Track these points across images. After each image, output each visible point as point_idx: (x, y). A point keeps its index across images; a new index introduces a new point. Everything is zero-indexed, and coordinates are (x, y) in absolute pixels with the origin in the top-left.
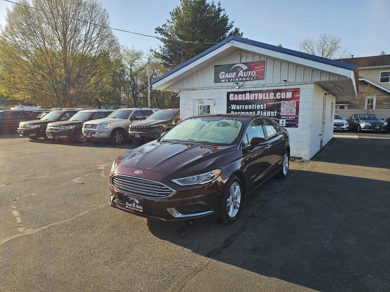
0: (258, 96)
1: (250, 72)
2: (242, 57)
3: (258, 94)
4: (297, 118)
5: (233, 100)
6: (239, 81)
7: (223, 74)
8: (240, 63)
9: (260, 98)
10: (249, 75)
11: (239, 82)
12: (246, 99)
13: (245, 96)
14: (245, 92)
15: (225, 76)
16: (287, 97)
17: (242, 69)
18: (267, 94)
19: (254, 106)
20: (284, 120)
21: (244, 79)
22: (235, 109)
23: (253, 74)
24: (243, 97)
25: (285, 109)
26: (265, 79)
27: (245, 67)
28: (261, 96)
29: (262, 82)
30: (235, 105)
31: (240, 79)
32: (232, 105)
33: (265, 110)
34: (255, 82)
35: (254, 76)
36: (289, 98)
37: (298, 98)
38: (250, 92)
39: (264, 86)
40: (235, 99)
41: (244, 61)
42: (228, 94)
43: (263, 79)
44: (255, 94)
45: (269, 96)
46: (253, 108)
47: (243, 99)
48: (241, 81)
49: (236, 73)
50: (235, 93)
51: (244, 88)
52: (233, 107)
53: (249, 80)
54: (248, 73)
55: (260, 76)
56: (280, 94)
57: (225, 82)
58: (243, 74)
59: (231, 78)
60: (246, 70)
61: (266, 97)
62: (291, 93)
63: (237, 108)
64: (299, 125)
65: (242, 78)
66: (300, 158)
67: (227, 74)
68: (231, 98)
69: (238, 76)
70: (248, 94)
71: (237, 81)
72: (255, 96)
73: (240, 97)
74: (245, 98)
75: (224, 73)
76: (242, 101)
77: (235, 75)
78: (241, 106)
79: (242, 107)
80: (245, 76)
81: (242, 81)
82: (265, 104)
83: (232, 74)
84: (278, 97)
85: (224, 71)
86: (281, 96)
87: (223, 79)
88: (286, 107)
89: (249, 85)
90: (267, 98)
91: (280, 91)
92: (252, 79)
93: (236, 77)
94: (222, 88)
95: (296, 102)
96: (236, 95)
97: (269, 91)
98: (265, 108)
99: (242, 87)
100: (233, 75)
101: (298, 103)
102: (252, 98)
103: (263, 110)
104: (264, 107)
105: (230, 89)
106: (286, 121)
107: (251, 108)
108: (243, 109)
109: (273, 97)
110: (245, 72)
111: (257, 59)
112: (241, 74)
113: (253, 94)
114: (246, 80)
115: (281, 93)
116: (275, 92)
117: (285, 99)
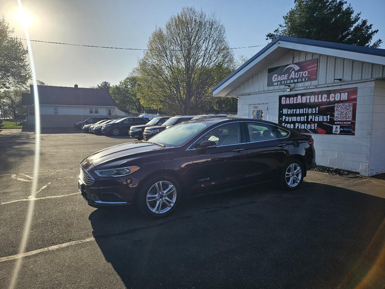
0: (310, 98)
1: (301, 73)
2: (295, 57)
3: (309, 97)
4: (353, 124)
5: (285, 103)
6: (290, 83)
7: (275, 77)
8: (293, 63)
9: (312, 101)
10: (301, 76)
11: (290, 85)
12: (298, 102)
13: (297, 99)
14: (296, 95)
15: (277, 78)
16: (342, 99)
17: (294, 70)
18: (320, 96)
19: (306, 110)
20: (339, 127)
21: (296, 81)
22: (286, 113)
23: (305, 75)
24: (295, 100)
25: (340, 113)
26: (318, 79)
27: (297, 68)
28: (313, 99)
29: (314, 83)
30: (287, 109)
31: (292, 81)
32: (284, 109)
33: (317, 114)
34: (307, 84)
35: (307, 76)
36: (344, 99)
37: (355, 99)
38: (302, 95)
39: (316, 87)
40: (287, 103)
41: (296, 61)
42: (280, 97)
43: (316, 79)
44: (307, 97)
45: (322, 99)
46: (305, 113)
47: (295, 102)
48: (292, 83)
49: (287, 75)
50: (287, 96)
51: (296, 90)
52: (285, 111)
53: (300, 81)
54: (300, 74)
55: (313, 76)
56: (333, 95)
57: (277, 85)
58: (295, 75)
59: (283, 81)
60: (298, 71)
61: (318, 99)
62: (346, 94)
63: (288, 112)
64: (356, 132)
65: (294, 79)
66: (358, 173)
67: (279, 76)
68: (283, 102)
69: (290, 78)
70: (299, 97)
71: (289, 84)
72: (307, 99)
73: (291, 101)
74: (296, 101)
75: (276, 75)
76: (293, 104)
77: (287, 77)
78: (292, 110)
79: (293, 112)
80: (296, 77)
81: (294, 83)
82: (317, 108)
83: (283, 76)
84: (332, 99)
85: (277, 74)
86: (335, 97)
87: (276, 82)
88: (341, 110)
89: (301, 87)
90: (320, 100)
91: (335, 92)
92: (303, 80)
93: (288, 79)
94: (275, 91)
95: (352, 104)
96: (288, 99)
97: (322, 93)
98: (317, 112)
99: (294, 89)
100: (285, 77)
101: (355, 106)
102: (304, 102)
103: (315, 114)
104: (316, 110)
105: (282, 92)
106: (341, 127)
107: (302, 113)
108: (294, 113)
109: (326, 99)
110: (297, 73)
111: (309, 58)
112: (293, 75)
113: (305, 97)
114: (298, 82)
115: (335, 95)
116: (329, 93)
117: (340, 102)
